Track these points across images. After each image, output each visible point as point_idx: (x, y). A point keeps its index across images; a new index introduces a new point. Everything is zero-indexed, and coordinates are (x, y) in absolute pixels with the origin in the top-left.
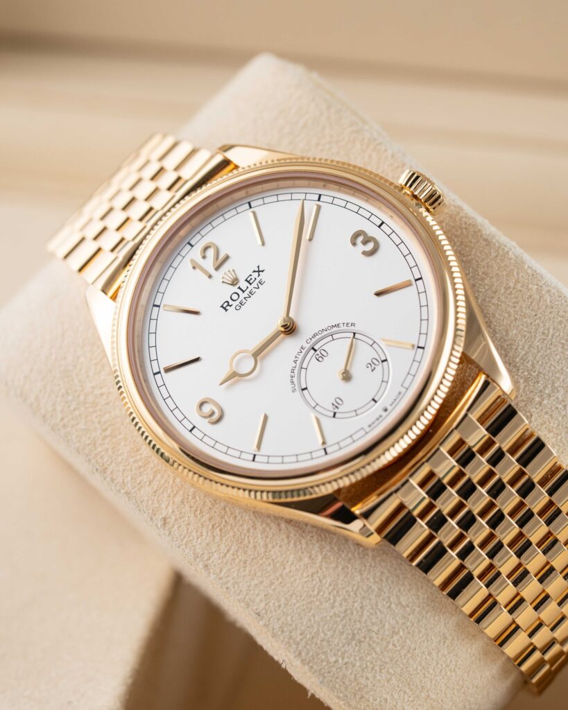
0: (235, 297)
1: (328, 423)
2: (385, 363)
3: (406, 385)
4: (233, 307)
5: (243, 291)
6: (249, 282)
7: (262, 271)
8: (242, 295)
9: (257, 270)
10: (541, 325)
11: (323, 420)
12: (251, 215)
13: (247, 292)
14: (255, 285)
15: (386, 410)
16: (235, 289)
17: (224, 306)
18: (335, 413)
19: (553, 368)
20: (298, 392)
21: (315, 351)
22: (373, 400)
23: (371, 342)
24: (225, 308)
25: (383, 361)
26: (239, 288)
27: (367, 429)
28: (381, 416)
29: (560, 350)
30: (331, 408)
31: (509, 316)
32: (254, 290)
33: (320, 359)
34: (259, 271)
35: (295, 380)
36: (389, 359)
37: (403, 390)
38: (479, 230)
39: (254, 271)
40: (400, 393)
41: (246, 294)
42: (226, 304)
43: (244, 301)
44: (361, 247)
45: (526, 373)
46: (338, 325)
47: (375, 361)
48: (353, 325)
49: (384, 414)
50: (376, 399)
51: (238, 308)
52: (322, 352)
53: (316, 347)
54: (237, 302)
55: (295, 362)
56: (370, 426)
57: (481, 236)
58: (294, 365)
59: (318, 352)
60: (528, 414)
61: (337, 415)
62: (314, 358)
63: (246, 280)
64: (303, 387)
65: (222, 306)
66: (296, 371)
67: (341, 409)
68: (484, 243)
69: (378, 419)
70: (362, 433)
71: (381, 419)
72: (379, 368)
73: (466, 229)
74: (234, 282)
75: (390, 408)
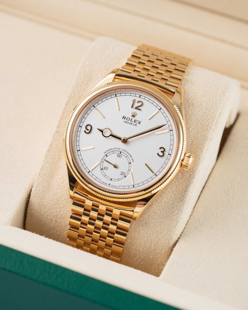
0: (128, 119)
1: (98, 168)
2: (125, 177)
3: (120, 187)
4: (125, 120)
5: (131, 121)
6: (135, 121)
7: (140, 124)
8: (129, 121)
9: (140, 122)
10: (166, 220)
11: (99, 166)
12: (157, 111)
13: (131, 122)
14: (134, 123)
15: (109, 185)
16: (131, 118)
17: (124, 117)
18: (102, 169)
19: (153, 229)
20: (105, 154)
21: (120, 153)
22: (111, 179)
23: (130, 170)
24: (123, 118)
25: (125, 176)
26: (132, 119)
27: (101, 182)
28: (107, 184)
29: (160, 229)
30: (104, 167)
31: (164, 208)
32: (133, 124)
33: (118, 156)
34: (139, 123)
35: (108, 151)
36: (126, 178)
37: (118, 187)
38: (189, 186)
39: (139, 121)
40: (116, 187)
41: (130, 122)
42: (125, 117)
43: (128, 123)
44: (159, 152)
45: (148, 222)
46: (131, 156)
47: (124, 174)
48: (133, 161)
49: (108, 185)
50: (112, 180)
51: (125, 122)
52: (121, 156)
53: (121, 153)
54: (127, 121)
55: (114, 149)
56: (102, 182)
57: (188, 187)
58: (113, 149)
59: (120, 154)
60: (135, 228)
61: (102, 170)
62: (118, 154)
63: (135, 120)
64: (107, 155)
65: (123, 116)
66: (111, 150)
67: (105, 170)
68: (185, 189)
69: (105, 183)
70: (99, 181)
71: (106, 184)
72: (122, 176)
73: (188, 181)
74: (133, 116)
75: (110, 186)
